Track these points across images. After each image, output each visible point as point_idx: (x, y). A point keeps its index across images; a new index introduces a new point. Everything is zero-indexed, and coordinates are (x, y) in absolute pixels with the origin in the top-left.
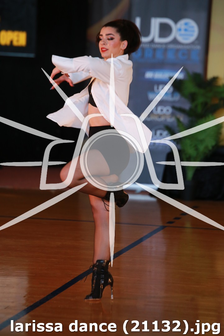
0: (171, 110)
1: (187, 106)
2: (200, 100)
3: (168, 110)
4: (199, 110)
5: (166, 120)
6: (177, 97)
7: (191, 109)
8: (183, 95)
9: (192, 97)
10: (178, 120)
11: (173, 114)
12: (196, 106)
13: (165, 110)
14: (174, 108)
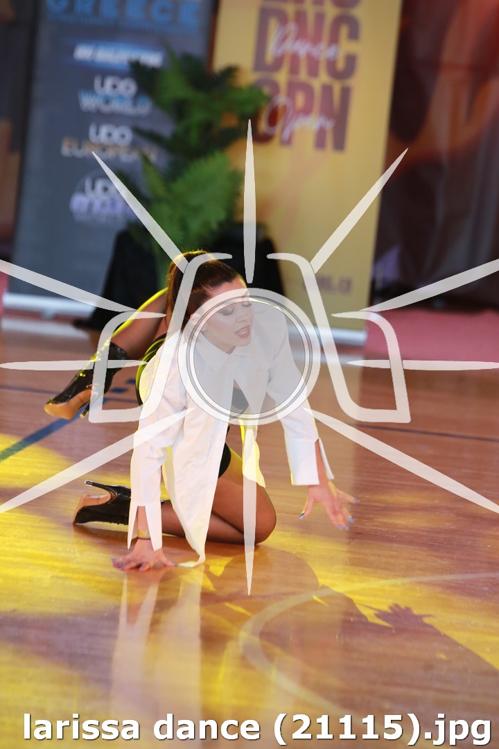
0: (129, 135)
1: (166, 128)
2: (198, 116)
3: (123, 136)
4: (194, 137)
5: (117, 158)
6: (145, 107)
7: (175, 136)
8: (158, 102)
9: (179, 110)
10: (146, 159)
11: (133, 145)
12: (187, 131)
13: (116, 133)
14: (137, 131)
